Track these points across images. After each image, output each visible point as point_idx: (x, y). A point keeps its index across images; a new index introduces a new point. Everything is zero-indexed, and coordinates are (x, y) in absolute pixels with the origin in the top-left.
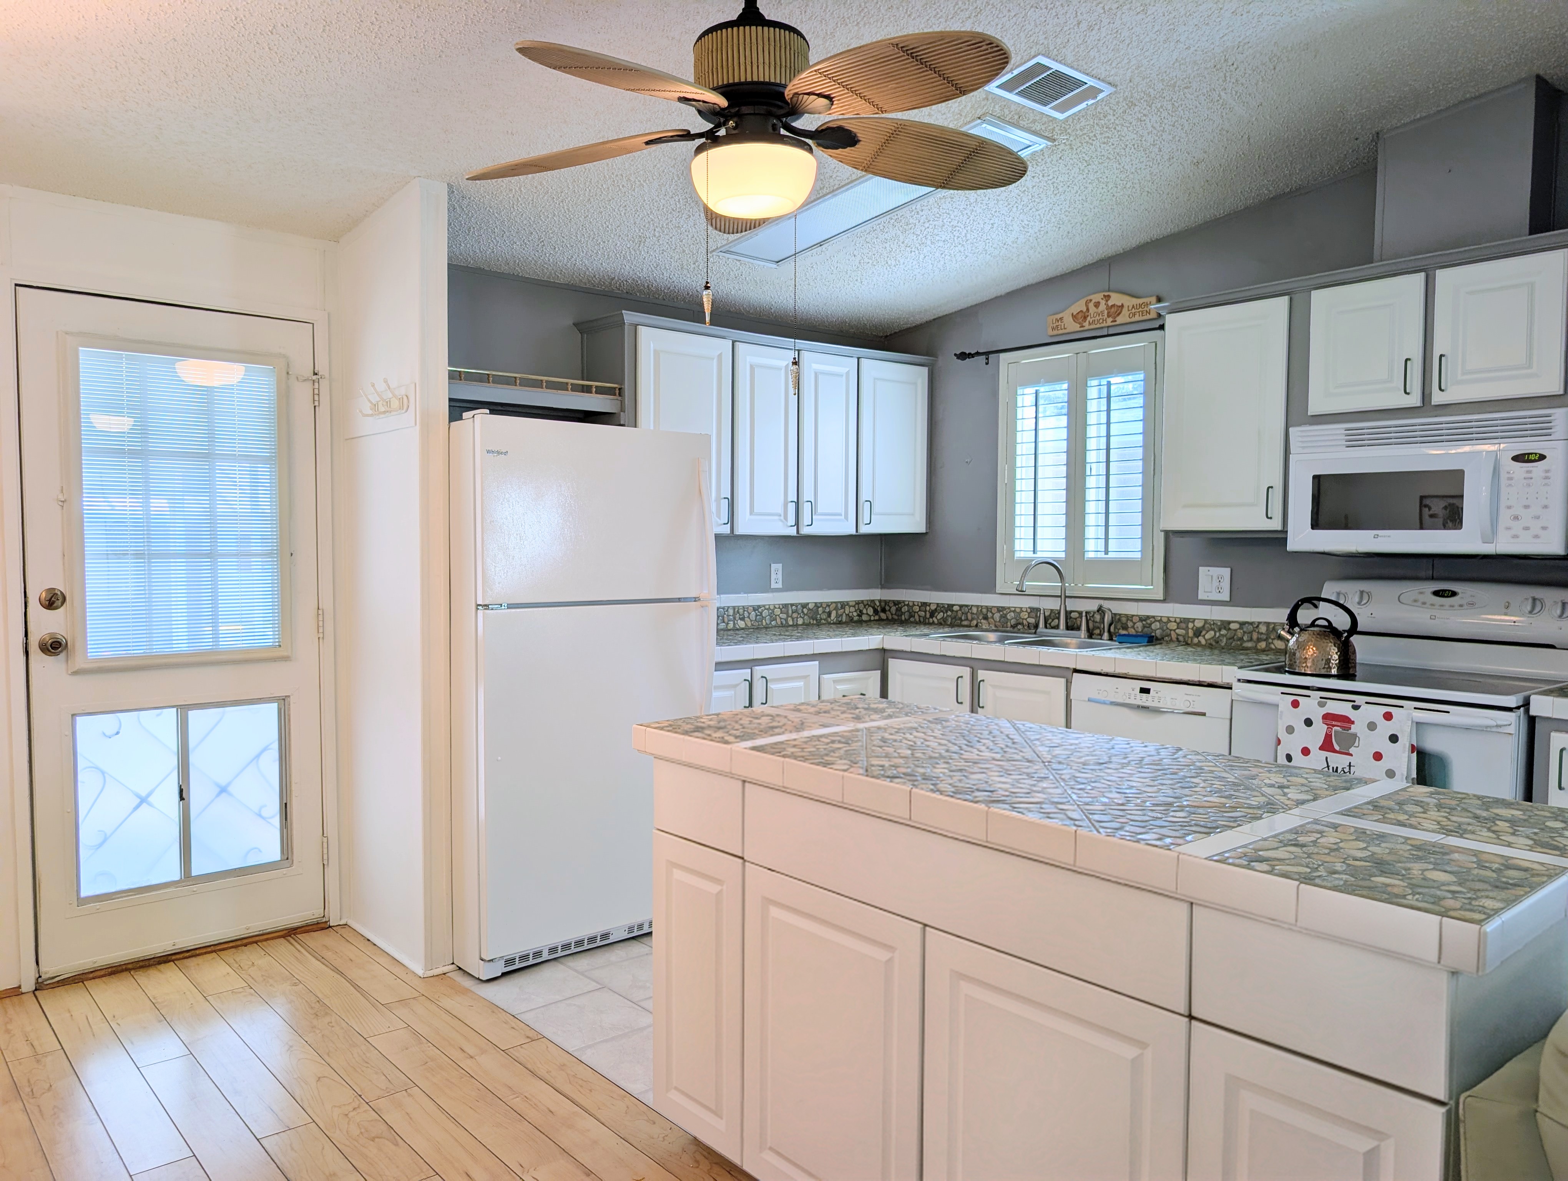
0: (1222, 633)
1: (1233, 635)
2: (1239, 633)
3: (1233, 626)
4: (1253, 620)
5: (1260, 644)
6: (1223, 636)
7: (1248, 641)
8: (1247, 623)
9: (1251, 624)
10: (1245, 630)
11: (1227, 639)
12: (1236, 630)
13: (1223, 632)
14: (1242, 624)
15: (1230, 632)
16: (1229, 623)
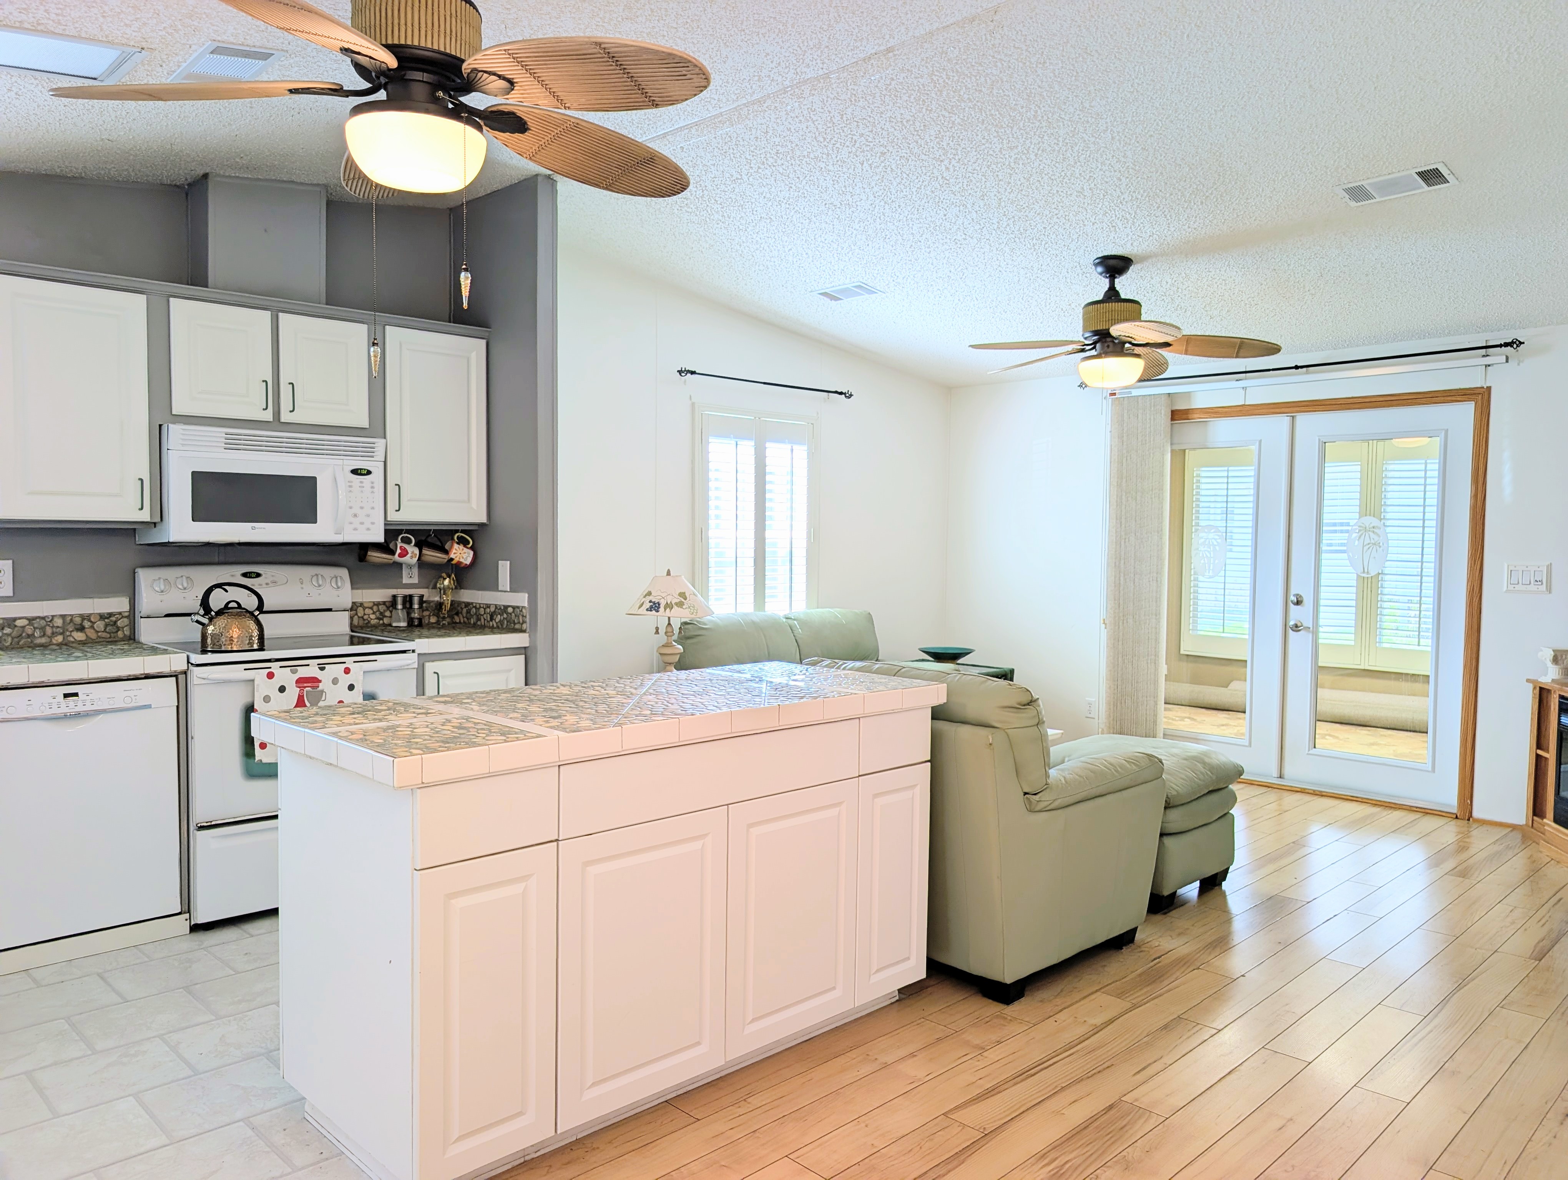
0: (5, 632)
1: (20, 633)
2: (29, 630)
3: (19, 623)
4: (45, 614)
5: (56, 638)
6: (8, 635)
7: (41, 637)
8: (39, 617)
9: (43, 618)
10: (36, 625)
11: (13, 638)
12: (23, 627)
13: (7, 630)
14: (31, 620)
15: (16, 629)
16: (15, 619)
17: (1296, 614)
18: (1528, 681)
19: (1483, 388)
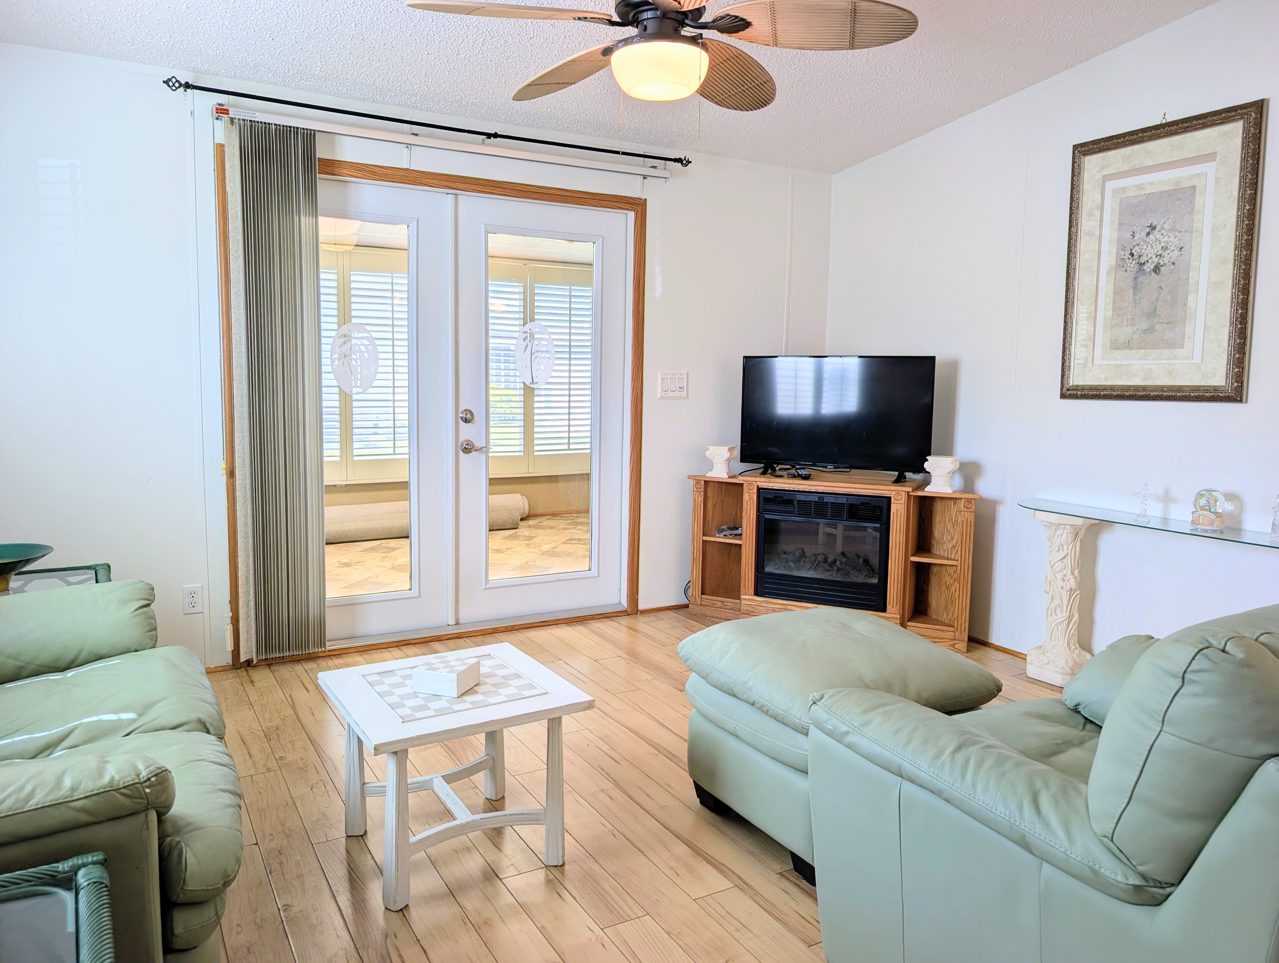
17: (467, 432)
18: (689, 477)
19: (641, 199)
